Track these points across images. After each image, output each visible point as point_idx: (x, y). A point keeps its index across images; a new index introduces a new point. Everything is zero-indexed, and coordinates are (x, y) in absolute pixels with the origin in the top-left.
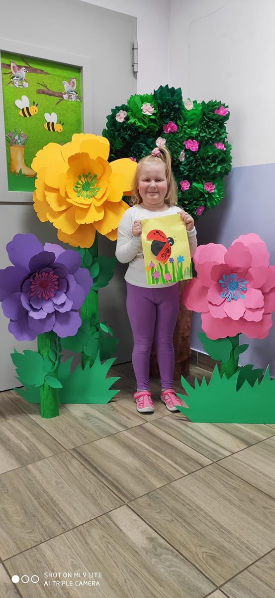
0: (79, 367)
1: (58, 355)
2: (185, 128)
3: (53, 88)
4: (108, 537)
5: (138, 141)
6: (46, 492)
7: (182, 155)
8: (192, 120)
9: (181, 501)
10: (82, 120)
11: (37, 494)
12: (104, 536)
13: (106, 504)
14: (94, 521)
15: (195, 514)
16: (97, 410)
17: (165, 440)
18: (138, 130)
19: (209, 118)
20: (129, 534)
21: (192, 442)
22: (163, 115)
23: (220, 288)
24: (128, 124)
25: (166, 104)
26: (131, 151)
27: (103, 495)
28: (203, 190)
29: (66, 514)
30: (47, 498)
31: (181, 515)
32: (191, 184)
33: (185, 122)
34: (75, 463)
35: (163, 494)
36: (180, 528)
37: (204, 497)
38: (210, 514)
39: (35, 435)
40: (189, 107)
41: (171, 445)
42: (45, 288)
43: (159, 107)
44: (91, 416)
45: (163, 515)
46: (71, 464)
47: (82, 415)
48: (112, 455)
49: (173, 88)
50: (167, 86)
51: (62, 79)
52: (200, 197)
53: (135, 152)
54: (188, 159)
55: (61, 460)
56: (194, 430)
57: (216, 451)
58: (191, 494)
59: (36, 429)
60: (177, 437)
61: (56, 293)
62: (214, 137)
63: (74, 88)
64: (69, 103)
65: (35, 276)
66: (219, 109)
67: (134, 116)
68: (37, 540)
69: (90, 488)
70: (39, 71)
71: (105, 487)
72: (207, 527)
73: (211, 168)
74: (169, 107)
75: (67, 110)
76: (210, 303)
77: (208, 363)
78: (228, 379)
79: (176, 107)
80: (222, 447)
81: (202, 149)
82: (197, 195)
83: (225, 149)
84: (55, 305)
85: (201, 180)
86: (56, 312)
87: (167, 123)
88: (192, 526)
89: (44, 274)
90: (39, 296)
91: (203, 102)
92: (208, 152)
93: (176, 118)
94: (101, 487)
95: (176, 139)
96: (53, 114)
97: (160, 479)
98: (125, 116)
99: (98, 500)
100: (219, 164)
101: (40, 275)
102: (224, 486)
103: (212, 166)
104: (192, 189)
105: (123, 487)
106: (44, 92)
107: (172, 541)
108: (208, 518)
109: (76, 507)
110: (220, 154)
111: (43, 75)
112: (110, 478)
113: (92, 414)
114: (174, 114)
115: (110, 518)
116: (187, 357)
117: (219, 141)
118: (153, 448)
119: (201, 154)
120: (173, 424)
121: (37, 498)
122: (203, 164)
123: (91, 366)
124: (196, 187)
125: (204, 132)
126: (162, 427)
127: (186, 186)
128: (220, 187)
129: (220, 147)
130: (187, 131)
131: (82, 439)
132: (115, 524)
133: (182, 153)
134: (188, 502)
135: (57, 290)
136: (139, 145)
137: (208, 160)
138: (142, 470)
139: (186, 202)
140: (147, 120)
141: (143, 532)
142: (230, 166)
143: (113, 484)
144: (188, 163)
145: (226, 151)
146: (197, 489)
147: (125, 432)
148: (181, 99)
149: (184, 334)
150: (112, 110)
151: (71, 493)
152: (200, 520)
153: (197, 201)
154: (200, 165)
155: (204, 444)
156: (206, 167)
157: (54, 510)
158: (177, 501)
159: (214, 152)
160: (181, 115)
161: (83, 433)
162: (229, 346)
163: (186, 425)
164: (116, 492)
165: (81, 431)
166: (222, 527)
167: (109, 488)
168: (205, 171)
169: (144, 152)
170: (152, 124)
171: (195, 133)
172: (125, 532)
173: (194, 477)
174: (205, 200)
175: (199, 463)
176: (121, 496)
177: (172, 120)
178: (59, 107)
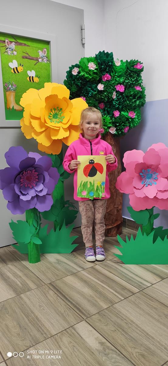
0: (53, 230)
1: (39, 223)
2: (116, 78)
3: (33, 55)
4: (74, 342)
5: (86, 86)
6: (32, 312)
7: (114, 94)
8: (120, 72)
9: (120, 317)
10: (51, 75)
11: (27, 313)
12: (71, 342)
13: (72, 320)
14: (64, 331)
15: (130, 325)
16: (64, 257)
17: (108, 276)
18: (86, 79)
19: (130, 70)
20: (87, 340)
21: (126, 277)
22: (102, 69)
23: (141, 178)
24: (80, 76)
25: (103, 62)
26: (81, 93)
27: (70, 314)
28: (128, 116)
29: (46, 328)
30: (33, 316)
31: (120, 326)
32: (120, 113)
33: (116, 73)
34: (51, 292)
35: (108, 312)
36: (121, 335)
37: (135, 314)
38: (140, 326)
39: (25, 275)
40: (118, 64)
41: (112, 280)
42: (30, 181)
43: (99, 64)
44: (61, 261)
45: (108, 327)
46: (48, 293)
47: (55, 261)
48: (75, 287)
49: (107, 52)
50: (104, 51)
51: (37, 49)
52: (126, 121)
53: (84, 93)
54: (118, 97)
55: (42, 291)
56: (127, 269)
57: (141, 283)
58: (126, 312)
59: (26, 270)
60: (116, 274)
61: (36, 184)
62: (134, 83)
63: (46, 55)
64: (43, 64)
65: (23, 173)
66: (137, 65)
67: (83, 71)
68: (27, 345)
69: (61, 310)
70: (23, 45)
71: (71, 309)
72: (138, 334)
73: (132, 102)
74: (105, 65)
75: (41, 69)
76: (135, 188)
77: (134, 226)
78: (147, 235)
79: (110, 64)
80: (145, 280)
81: (127, 90)
82: (124, 119)
83: (141, 90)
84: (36, 191)
85: (126, 110)
86: (37, 196)
87: (104, 75)
88: (128, 334)
89: (29, 172)
90: (26, 186)
91: (127, 61)
92: (130, 92)
93: (110, 71)
94: (68, 309)
95: (110, 85)
96: (33, 71)
97: (106, 303)
98: (78, 71)
99: (67, 317)
100: (138, 99)
101: (26, 172)
102: (148, 306)
103: (133, 101)
104: (121, 116)
105: (83, 308)
106: (26, 58)
107: (116, 345)
108: (138, 328)
109: (53, 322)
110: (138, 93)
111: (26, 47)
112: (74, 303)
113: (62, 260)
114: (109, 69)
115: (74, 329)
116: (120, 222)
117: (137, 85)
118: (101, 282)
119: (126, 93)
120: (113, 266)
121: (27, 317)
122: (128, 100)
123: (60, 229)
124: (123, 115)
125: (128, 80)
126: (106, 268)
127: (117, 114)
128: (138, 114)
129: (138, 89)
130: (117, 79)
131: (56, 277)
132: (78, 333)
133: (114, 93)
134: (125, 317)
135: (38, 182)
136: (87, 89)
137: (131, 97)
138: (94, 296)
139: (118, 124)
140: (91, 73)
141: (97, 339)
142: (145, 100)
143: (76, 307)
144: (118, 99)
145: (142, 91)
146: (131, 309)
147: (82, 272)
148: (113, 59)
149: (118, 207)
150: (70, 68)
151: (49, 313)
152: (133, 330)
153: (125, 123)
154: (126, 101)
155: (133, 279)
156: (130, 102)
157: (38, 325)
158: (118, 317)
159: (135, 92)
160: (113, 69)
161: (56, 273)
162: (147, 215)
163: (121, 266)
164: (78, 312)
165: (54, 272)
166: (147, 334)
167: (73, 309)
168: (129, 104)
169: (90, 93)
170: (95, 75)
171: (122, 80)
172: (84, 338)
173: (128, 301)
174: (129, 123)
175: (131, 292)
176: (81, 314)
177: (107, 72)
178: (36, 67)
